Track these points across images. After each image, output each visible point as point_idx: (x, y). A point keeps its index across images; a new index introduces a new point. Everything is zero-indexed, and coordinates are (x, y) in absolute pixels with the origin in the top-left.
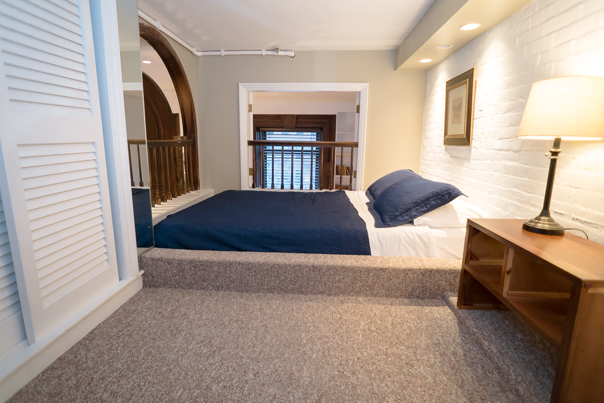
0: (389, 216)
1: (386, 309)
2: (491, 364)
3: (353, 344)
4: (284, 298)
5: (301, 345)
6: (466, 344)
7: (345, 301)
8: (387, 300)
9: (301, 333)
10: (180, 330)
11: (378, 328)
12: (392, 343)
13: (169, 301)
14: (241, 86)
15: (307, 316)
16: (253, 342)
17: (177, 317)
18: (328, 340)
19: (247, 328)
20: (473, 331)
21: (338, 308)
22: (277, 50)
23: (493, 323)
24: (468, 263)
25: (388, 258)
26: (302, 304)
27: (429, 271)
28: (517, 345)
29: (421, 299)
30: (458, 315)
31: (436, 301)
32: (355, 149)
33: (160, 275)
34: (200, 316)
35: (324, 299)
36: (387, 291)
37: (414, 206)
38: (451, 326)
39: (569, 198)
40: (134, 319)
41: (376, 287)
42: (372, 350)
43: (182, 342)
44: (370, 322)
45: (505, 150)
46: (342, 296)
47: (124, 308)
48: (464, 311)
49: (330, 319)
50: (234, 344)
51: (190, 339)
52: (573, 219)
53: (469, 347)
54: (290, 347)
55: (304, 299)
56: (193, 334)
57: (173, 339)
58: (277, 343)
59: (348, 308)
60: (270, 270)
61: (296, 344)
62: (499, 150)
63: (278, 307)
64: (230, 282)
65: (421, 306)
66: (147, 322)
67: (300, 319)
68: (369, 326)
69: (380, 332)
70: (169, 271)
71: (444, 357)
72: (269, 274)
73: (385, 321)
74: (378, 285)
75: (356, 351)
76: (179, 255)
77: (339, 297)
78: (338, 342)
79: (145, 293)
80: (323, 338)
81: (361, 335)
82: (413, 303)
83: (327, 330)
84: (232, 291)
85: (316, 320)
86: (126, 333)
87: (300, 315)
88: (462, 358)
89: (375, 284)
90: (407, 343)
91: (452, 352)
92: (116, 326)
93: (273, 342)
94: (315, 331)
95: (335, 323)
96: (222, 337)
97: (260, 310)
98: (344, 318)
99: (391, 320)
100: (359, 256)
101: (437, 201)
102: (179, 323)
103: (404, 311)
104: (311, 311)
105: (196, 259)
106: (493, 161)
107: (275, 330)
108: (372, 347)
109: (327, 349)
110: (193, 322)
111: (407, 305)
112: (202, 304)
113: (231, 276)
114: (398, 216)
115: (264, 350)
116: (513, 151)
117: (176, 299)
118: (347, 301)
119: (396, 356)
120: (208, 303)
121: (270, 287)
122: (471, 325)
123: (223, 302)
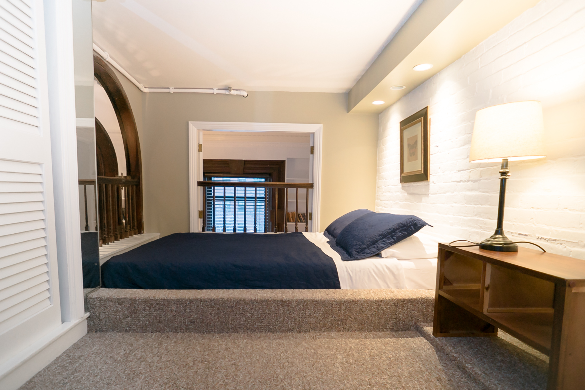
0: (356, 249)
1: (361, 343)
2: (476, 386)
3: (333, 376)
4: (251, 337)
5: (278, 381)
6: (448, 369)
7: (317, 337)
8: (360, 335)
9: (275, 369)
10: (137, 373)
11: (356, 360)
12: (374, 373)
13: (120, 345)
14: (191, 125)
15: (279, 353)
16: (224, 381)
17: (133, 360)
18: (306, 375)
19: (215, 367)
20: (453, 356)
21: (311, 344)
22: (229, 89)
23: (471, 348)
24: (442, 288)
25: (359, 291)
26: (271, 342)
27: (402, 302)
28: (499, 366)
29: (395, 331)
30: (434, 343)
31: (410, 333)
32: (310, 190)
33: (109, 317)
34: (158, 358)
35: (294, 336)
36: (360, 325)
37: (381, 238)
38: (430, 354)
39: (532, 219)
40: (81, 364)
41: (348, 321)
42: (355, 381)
43: (142, 386)
44: (347, 355)
45: (464, 181)
46: (313, 332)
47: (67, 355)
48: (441, 338)
49: (304, 354)
50: (202, 384)
51: (152, 382)
52: (538, 238)
53: (452, 373)
54: (266, 383)
55: (273, 337)
56: (154, 377)
57: (132, 383)
58: (251, 380)
59: (321, 344)
60: (234, 307)
61: (272, 380)
62: (458, 182)
63: (246, 346)
64: (190, 323)
65: (396, 338)
66: (97, 367)
67: (272, 356)
68: (347, 359)
69: (359, 364)
70: (119, 312)
71: (429, 383)
72: (234, 312)
73: (362, 353)
74: (350, 319)
75: (338, 383)
76: (131, 294)
77: (310, 333)
78: (317, 375)
79: (90, 339)
80: (300, 372)
81: (340, 368)
82: (387, 336)
83: (303, 365)
84: (193, 333)
85: (290, 356)
86: (73, 380)
87: (271, 352)
88: (448, 383)
89: (347, 318)
90: (389, 372)
91: (436, 378)
92: (59, 373)
93: (246, 380)
94: (290, 367)
95: (311, 358)
96: (188, 377)
97: (227, 349)
98: (319, 352)
99: (368, 352)
100: (328, 290)
101: (403, 232)
102: (135, 367)
103: (379, 344)
104: (283, 348)
105: (152, 297)
106: (452, 193)
107: (247, 368)
108: (354, 378)
109: (307, 383)
110: (152, 365)
111: (381, 338)
112: (159, 346)
113: (191, 316)
114: (365, 248)
115: (238, 388)
116: (472, 181)
117: (128, 343)
118: (319, 337)
119: (381, 385)
120: (167, 345)
121: (235, 326)
122: (451, 351)
123: (184, 344)
